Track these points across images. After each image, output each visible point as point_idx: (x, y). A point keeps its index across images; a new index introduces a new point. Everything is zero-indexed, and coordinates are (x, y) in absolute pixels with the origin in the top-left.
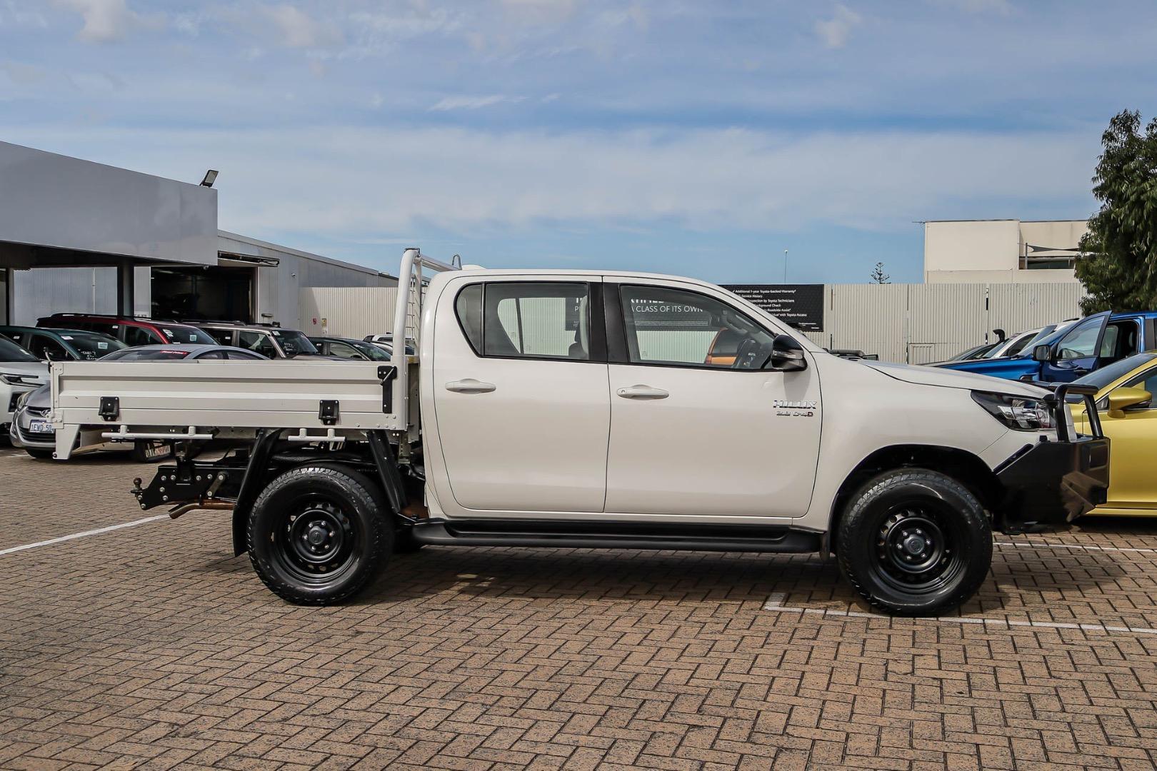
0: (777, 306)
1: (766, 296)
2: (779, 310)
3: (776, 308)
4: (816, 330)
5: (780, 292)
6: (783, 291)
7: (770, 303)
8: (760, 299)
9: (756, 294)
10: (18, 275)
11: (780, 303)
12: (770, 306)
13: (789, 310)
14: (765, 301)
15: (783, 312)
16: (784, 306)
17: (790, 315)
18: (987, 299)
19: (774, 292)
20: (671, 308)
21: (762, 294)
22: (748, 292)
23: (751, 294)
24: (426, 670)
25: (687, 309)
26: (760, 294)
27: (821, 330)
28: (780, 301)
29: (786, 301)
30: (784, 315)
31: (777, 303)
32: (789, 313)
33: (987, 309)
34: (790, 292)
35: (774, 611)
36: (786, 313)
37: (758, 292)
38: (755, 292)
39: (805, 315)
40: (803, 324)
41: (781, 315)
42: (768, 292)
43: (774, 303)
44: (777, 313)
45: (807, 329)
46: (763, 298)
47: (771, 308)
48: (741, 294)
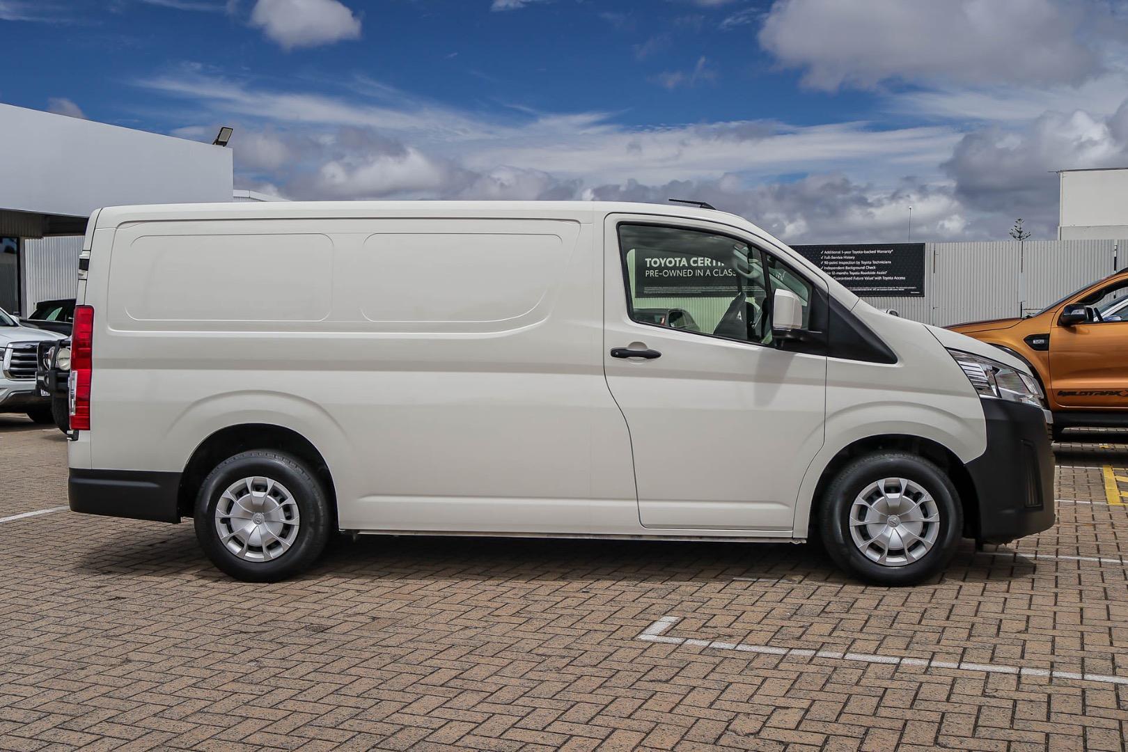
0: (871, 268)
1: (859, 258)
2: (874, 273)
3: (869, 270)
4: (917, 296)
5: (875, 252)
6: (878, 252)
7: (863, 265)
8: (852, 260)
9: (847, 255)
10: (29, 243)
11: (876, 265)
12: (863, 268)
13: (884, 273)
14: (858, 263)
15: (879, 275)
16: (879, 268)
17: (887, 278)
18: (1115, 258)
19: (868, 252)
21: (854, 255)
22: (839, 252)
23: (843, 255)
24: (155, 715)
26: (851, 255)
27: (922, 295)
28: (874, 262)
29: (882, 262)
30: (880, 278)
31: (872, 265)
32: (885, 276)
33: (1115, 269)
34: (886, 252)
35: (647, 641)
36: (882, 276)
37: (850, 252)
38: (846, 252)
39: (904, 278)
40: (902, 289)
41: (876, 278)
42: (859, 252)
43: (867, 265)
44: (871, 276)
45: (906, 294)
46: (855, 260)
47: (864, 271)
48: (831, 255)
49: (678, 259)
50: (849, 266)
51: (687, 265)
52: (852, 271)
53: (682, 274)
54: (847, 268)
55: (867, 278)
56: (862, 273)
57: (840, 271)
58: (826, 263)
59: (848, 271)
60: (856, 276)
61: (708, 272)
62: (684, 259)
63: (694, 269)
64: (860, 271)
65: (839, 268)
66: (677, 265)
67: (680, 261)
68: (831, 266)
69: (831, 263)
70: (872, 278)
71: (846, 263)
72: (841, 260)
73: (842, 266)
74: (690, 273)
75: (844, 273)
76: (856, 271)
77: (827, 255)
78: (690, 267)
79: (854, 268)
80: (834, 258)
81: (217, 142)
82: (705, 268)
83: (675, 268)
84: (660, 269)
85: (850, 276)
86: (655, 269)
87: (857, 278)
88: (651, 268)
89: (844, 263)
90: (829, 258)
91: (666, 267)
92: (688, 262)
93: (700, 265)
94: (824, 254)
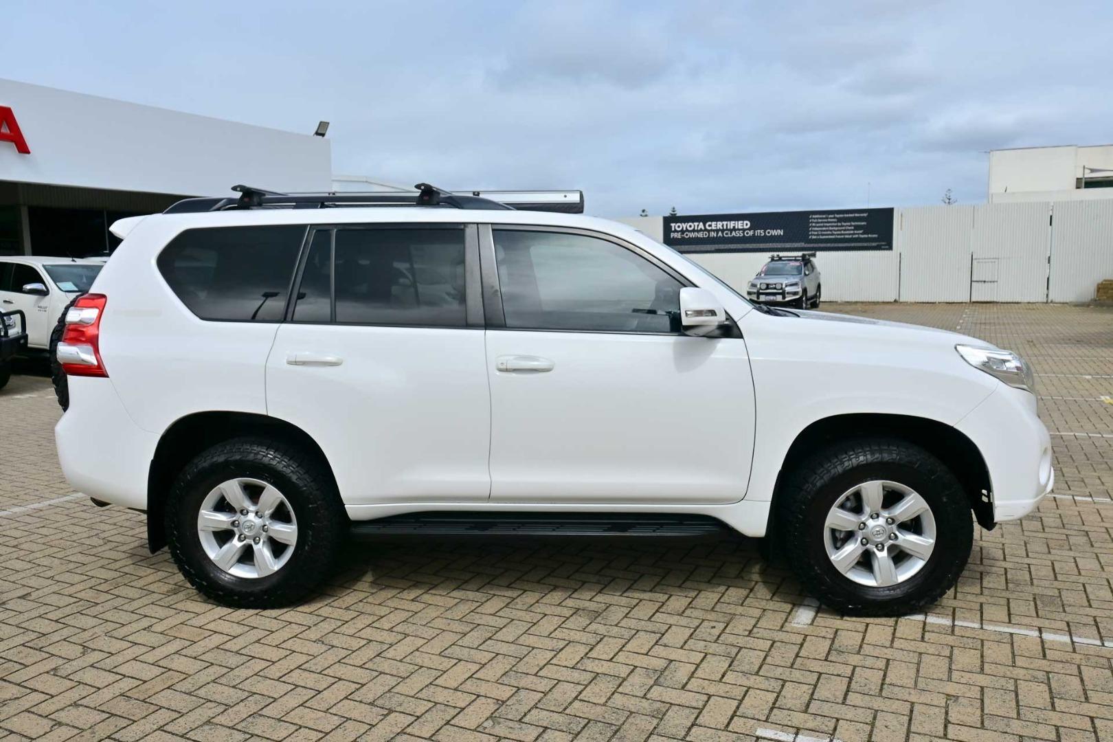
0: (850, 228)
1: (840, 220)
2: (852, 232)
3: (848, 230)
4: (887, 249)
5: (853, 215)
6: (856, 215)
7: (844, 226)
8: (835, 222)
9: (831, 218)
11: (854, 226)
12: (844, 228)
13: (861, 232)
14: (839, 224)
16: (857, 228)
17: (862, 236)
18: (1051, 217)
19: (847, 215)
20: (754, 232)
21: (837, 218)
22: (824, 216)
23: (827, 218)
25: (769, 233)
26: (834, 218)
27: (891, 248)
28: (853, 224)
29: (859, 223)
30: (857, 236)
31: (850, 226)
32: (861, 234)
33: (1051, 224)
34: (862, 215)
36: (858, 234)
37: (832, 216)
38: (830, 216)
39: (876, 236)
40: (874, 244)
41: (854, 236)
42: (841, 216)
43: (847, 226)
44: (850, 234)
45: (878, 248)
46: (837, 222)
47: (845, 230)
48: (817, 218)
49: (696, 224)
50: (832, 226)
51: (703, 228)
52: (835, 230)
53: (700, 235)
54: (830, 228)
55: (847, 236)
56: (842, 232)
57: (827, 231)
58: (814, 224)
59: (831, 231)
60: (838, 235)
61: (720, 234)
62: (701, 224)
63: (709, 231)
64: (841, 230)
65: (824, 229)
66: (696, 228)
67: (698, 226)
68: (818, 227)
69: (817, 225)
70: (851, 236)
71: (830, 224)
72: (826, 222)
73: (826, 227)
74: (706, 234)
75: (829, 233)
76: (838, 230)
77: (814, 219)
78: (706, 230)
79: (836, 229)
80: (820, 220)
81: (317, 133)
82: (717, 231)
83: (694, 231)
84: (682, 232)
85: (832, 235)
86: (678, 232)
87: (839, 237)
88: (676, 231)
89: (828, 225)
90: (816, 221)
91: (687, 230)
92: (705, 226)
93: (714, 228)
94: (812, 218)
